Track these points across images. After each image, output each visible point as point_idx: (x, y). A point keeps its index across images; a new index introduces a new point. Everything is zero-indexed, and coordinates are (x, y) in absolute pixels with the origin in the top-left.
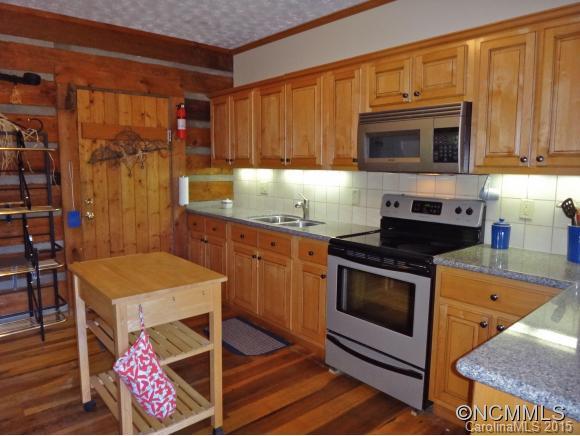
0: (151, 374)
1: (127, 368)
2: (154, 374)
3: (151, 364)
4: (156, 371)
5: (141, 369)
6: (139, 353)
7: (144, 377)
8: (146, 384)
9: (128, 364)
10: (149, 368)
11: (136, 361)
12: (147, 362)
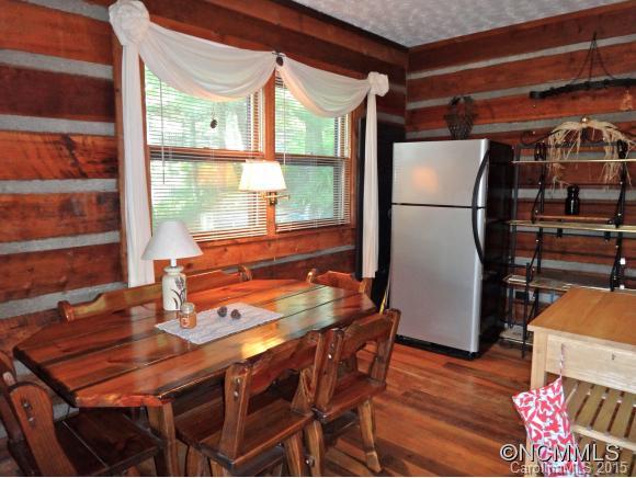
0: (547, 428)
1: (523, 405)
2: (552, 432)
3: (552, 417)
4: (556, 430)
5: (539, 416)
6: (544, 398)
7: (539, 426)
8: (539, 436)
9: (527, 402)
10: (549, 422)
11: (537, 404)
12: (549, 413)
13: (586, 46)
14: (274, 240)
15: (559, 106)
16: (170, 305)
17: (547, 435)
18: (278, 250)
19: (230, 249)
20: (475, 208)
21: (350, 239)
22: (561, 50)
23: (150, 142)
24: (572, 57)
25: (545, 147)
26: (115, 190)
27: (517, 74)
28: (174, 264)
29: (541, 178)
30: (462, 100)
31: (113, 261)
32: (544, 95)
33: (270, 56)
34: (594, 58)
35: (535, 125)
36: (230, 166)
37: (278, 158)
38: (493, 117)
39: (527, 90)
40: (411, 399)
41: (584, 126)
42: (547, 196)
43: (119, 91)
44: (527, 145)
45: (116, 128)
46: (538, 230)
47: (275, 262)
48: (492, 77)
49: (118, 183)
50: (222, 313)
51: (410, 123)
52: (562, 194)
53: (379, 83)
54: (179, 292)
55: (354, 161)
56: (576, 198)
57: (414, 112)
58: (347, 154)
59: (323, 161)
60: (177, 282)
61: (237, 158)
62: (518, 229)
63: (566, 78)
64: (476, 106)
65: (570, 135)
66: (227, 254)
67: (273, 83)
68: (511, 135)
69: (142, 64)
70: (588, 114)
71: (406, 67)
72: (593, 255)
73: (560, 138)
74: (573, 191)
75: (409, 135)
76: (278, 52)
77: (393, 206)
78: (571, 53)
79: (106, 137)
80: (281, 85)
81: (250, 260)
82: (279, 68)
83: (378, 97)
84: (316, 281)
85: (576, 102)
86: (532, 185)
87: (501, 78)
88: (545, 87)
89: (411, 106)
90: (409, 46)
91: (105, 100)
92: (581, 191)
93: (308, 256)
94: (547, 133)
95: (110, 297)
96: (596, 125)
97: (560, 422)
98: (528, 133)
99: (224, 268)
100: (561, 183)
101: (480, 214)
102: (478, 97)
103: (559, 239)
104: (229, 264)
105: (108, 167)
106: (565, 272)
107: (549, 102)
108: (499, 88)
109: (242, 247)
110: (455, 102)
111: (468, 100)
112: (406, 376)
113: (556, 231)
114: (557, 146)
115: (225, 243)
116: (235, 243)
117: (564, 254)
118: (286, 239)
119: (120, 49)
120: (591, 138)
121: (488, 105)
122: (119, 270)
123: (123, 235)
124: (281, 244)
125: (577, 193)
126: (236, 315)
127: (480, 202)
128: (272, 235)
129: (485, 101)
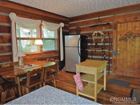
1: (74, 77)
3: (78, 78)
5: (76, 78)
13: (98, 18)
14: (42, 54)
15: (94, 29)
16: (20, 65)
17: (77, 81)
18: (43, 56)
19: (33, 55)
20: (78, 47)
21: (58, 54)
22: (94, 19)
23: (17, 37)
24: (96, 20)
25: (92, 36)
26: (11, 45)
27: (87, 23)
28: (21, 57)
29: (91, 41)
30: (78, 28)
31: (11, 58)
32: (92, 27)
33: (40, 21)
34: (99, 20)
35: (91, 32)
36: (33, 40)
37: (42, 39)
38: (84, 31)
39: (89, 26)
40: (66, 81)
41: (98, 32)
42: (92, 45)
43: (11, 28)
44: (89, 36)
45: (11, 34)
46: (91, 51)
47: (42, 58)
48: (83, 23)
49: (11, 44)
50: (29, 66)
51: (70, 31)
52: (95, 44)
53: (62, 25)
54: (22, 62)
55: (58, 39)
56: (97, 45)
57: (70, 29)
58: (57, 38)
59: (52, 39)
60: (21, 61)
61: (34, 39)
62: (88, 51)
63: (95, 24)
64: (81, 29)
65: (96, 34)
66: (33, 56)
67: (41, 25)
68: (86, 34)
69: (15, 24)
70: (98, 30)
71: (69, 21)
72: (101, 55)
73: (94, 34)
74: (96, 44)
75: (70, 34)
76: (42, 20)
77: (65, 47)
78: (96, 19)
79: (9, 36)
80: (43, 25)
81: (37, 57)
82: (42, 23)
83: (62, 27)
84: (48, 61)
85: (97, 28)
86: (90, 43)
87: (84, 24)
88: (91, 25)
89: (70, 28)
90: (69, 17)
91: (9, 30)
92: (98, 44)
93: (49, 57)
94: (92, 33)
95: (10, 64)
96: (100, 32)
97: (79, 79)
98: (89, 33)
99: (32, 59)
100: (95, 42)
101: (80, 48)
102: (81, 27)
103: (95, 52)
104: (33, 58)
105: (9, 41)
106: (97, 58)
107: (92, 28)
108: (84, 25)
109: (36, 55)
110: (77, 28)
111: (79, 27)
112: (67, 78)
113: (95, 51)
114: (94, 36)
115: (32, 54)
116: (34, 54)
117: (96, 55)
118: (44, 54)
119: (11, 21)
120: (99, 34)
121: (83, 28)
122: (12, 59)
123: (12, 53)
124: (43, 55)
125: (97, 44)
126: (31, 66)
127: (79, 46)
128: (42, 53)
129: (82, 28)
